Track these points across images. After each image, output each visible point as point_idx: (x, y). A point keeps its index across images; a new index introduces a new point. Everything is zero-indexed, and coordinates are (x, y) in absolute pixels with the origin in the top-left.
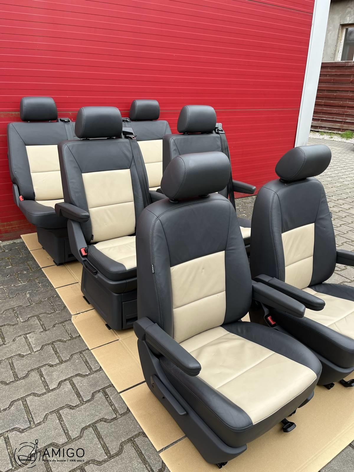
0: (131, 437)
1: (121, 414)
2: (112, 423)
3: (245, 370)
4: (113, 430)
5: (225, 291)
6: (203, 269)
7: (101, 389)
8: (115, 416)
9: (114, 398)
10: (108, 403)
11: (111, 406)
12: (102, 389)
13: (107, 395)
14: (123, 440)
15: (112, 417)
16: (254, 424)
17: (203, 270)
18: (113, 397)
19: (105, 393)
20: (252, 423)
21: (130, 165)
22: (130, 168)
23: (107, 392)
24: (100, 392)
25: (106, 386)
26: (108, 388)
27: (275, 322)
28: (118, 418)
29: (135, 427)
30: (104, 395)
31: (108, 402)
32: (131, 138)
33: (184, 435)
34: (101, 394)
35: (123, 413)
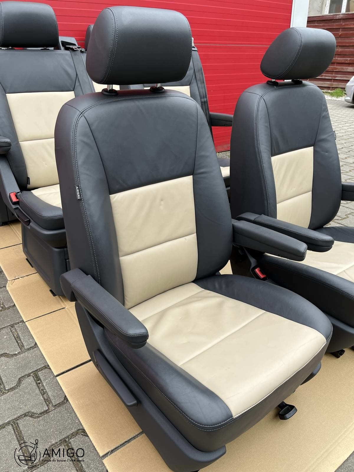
0: (65, 438)
1: (55, 405)
2: (41, 418)
3: (222, 337)
4: (41, 427)
5: (195, 234)
6: (162, 200)
7: (32, 372)
8: (46, 408)
9: (48, 384)
10: (40, 390)
11: (43, 395)
12: (34, 371)
13: (39, 379)
14: (53, 442)
15: (42, 410)
16: (234, 417)
17: (162, 203)
18: (47, 382)
19: (37, 377)
20: (232, 416)
21: (73, 86)
22: (74, 91)
23: (39, 376)
24: (30, 376)
25: (40, 367)
26: (42, 370)
27: (265, 275)
28: (50, 410)
29: (72, 423)
30: (35, 380)
31: (39, 389)
32: (72, 49)
33: (141, 430)
34: (31, 379)
35: (58, 404)
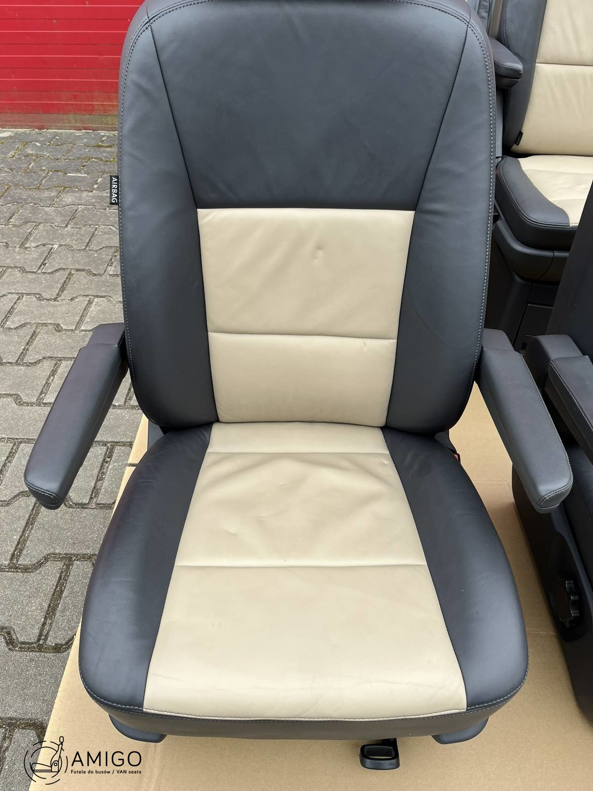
0: (74, 554)
1: (99, 504)
2: (71, 509)
4: (61, 522)
5: (395, 341)
7: (111, 442)
8: (86, 501)
9: (114, 469)
10: (99, 472)
11: (97, 480)
12: (114, 442)
13: (110, 457)
14: (57, 551)
15: (80, 501)
18: (114, 466)
19: (110, 453)
23: (113, 452)
24: (105, 445)
25: (124, 440)
26: (124, 445)
28: (90, 507)
29: (95, 540)
30: (106, 454)
31: (100, 470)
34: (102, 451)
35: (103, 504)
